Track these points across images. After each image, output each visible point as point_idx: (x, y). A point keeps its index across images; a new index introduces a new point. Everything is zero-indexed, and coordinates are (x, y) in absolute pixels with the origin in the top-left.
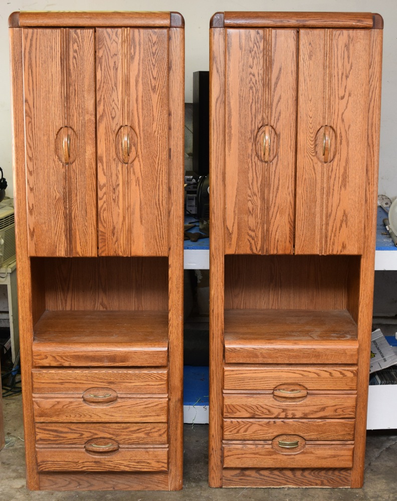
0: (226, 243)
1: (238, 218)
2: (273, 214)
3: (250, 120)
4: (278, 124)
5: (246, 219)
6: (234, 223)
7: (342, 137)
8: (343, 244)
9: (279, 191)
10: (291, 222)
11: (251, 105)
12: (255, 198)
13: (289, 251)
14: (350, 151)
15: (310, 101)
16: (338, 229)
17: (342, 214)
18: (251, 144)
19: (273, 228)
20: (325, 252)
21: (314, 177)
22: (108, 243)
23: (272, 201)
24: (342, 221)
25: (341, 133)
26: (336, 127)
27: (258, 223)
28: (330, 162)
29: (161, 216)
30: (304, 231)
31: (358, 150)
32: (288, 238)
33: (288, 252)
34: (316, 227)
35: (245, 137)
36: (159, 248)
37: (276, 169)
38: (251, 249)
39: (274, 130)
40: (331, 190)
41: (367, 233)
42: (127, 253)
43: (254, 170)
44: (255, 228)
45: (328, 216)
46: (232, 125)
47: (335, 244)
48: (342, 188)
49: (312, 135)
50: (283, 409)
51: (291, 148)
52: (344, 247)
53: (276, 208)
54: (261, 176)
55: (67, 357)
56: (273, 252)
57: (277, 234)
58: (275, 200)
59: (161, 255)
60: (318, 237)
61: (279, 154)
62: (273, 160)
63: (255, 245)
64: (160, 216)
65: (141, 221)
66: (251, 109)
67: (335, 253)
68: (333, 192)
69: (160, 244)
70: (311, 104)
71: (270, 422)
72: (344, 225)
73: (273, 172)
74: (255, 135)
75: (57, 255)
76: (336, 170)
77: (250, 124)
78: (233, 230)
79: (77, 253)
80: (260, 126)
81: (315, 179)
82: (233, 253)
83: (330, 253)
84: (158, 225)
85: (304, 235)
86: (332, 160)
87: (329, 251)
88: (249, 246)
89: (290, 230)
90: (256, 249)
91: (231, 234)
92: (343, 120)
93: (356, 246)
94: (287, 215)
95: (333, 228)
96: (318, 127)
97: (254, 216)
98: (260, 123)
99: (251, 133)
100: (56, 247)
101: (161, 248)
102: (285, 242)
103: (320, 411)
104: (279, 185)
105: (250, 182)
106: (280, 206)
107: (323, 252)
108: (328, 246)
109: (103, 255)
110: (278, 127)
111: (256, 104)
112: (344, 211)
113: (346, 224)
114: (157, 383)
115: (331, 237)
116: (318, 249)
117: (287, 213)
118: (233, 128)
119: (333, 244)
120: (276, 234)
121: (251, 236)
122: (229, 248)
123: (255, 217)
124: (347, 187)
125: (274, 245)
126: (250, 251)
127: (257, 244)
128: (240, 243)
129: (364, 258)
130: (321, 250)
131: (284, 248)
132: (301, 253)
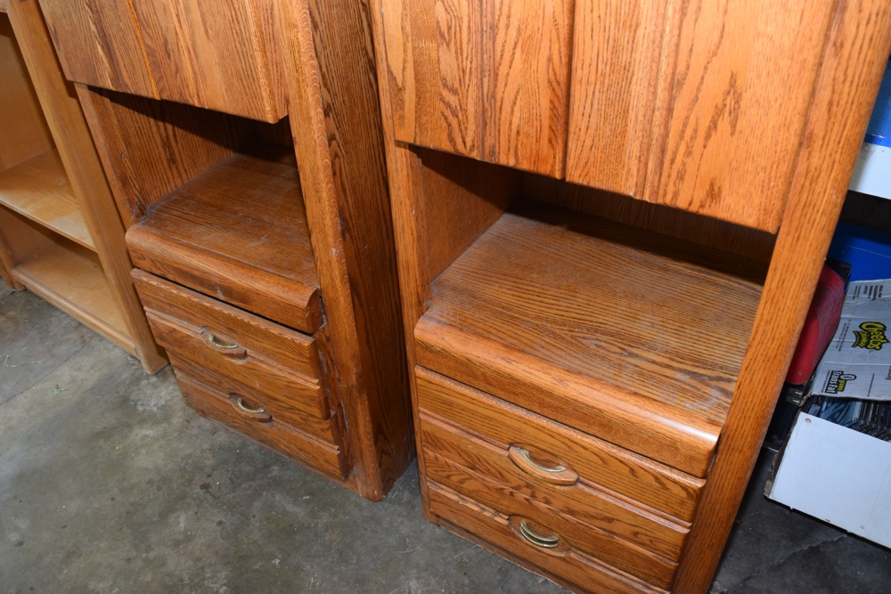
1: (414, 48)
2: (503, 51)
5: (434, 54)
6: (405, 61)
8: (712, 185)
10: (554, 84)
13: (550, 169)
16: (701, 134)
17: (726, 87)
19: (506, 93)
20: (655, 193)
22: (164, 73)
24: (719, 112)
27: (463, 71)
29: (238, 22)
30: (593, 120)
32: (546, 132)
33: (544, 169)
34: (632, 114)
36: (251, 101)
38: (452, 140)
41: (815, 161)
44: (457, 85)
45: (675, 84)
47: (687, 178)
50: (527, 483)
52: (713, 194)
53: (513, 33)
56: (506, 158)
57: (517, 114)
60: (633, 146)
64: (235, 22)
65: (206, 32)
67: (682, 203)
71: (504, 489)
72: (724, 125)
75: (100, 85)
78: (404, 81)
79: (126, 85)
82: (411, 140)
83: (668, 201)
84: (238, 46)
85: (591, 131)
87: (665, 195)
88: (447, 132)
89: (553, 108)
90: (464, 142)
91: (400, 90)
93: (756, 201)
94: (543, 61)
95: (685, 125)
97: (453, 50)
102: (538, 141)
103: (601, 520)
106: (523, 27)
107: (648, 192)
108: (663, 179)
109: (164, 97)
112: (733, 77)
113: (734, 126)
114: (296, 357)
115: (675, 154)
116: (633, 181)
117: (544, 53)
119: (681, 176)
120: (512, 112)
121: (448, 105)
122: (402, 125)
123: (456, 53)
125: (509, 142)
126: (448, 143)
127: (463, 129)
128: (424, 119)
129: (788, 234)
130: (641, 187)
131: (534, 155)
132: (581, 182)
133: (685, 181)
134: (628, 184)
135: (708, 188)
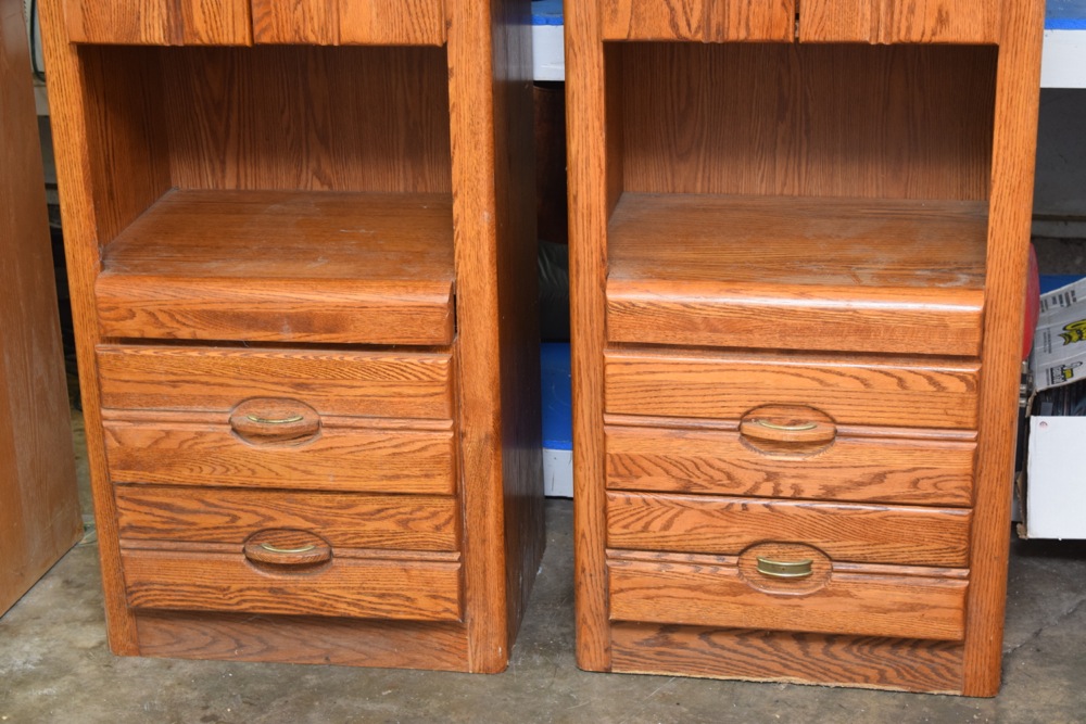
0: (604, 8)
8: (940, 11)
13: (783, 33)
20: (889, 34)
22: (275, 6)
33: (778, 35)
36: (415, 21)
38: (674, 25)
42: (330, 35)
47: (917, 11)
50: (768, 473)
52: (942, 19)
55: (185, 314)
56: (736, 33)
59: (420, 42)
63: (686, 13)
67: (915, 37)
69: (418, 9)
71: (732, 504)
75: (143, 39)
79: (196, 34)
82: (624, 36)
83: (902, 37)
87: (899, 32)
88: (668, 17)
90: (689, 25)
93: (980, 17)
100: (139, 18)
101: (421, 20)
102: (770, 6)
103: (870, 484)
107: (882, 34)
108: (896, 17)
109: (266, 39)
114: (423, 391)
116: (867, 26)
119: (911, 10)
122: (612, 21)
125: (740, 13)
126: (670, 30)
127: (688, 11)
128: (642, 8)
129: (1007, 52)
130: (875, 30)
131: (766, 23)
132: (817, 38)
133: (916, 14)
134: (863, 30)
135: (936, 14)
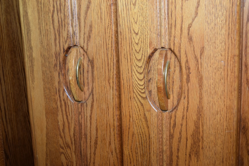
3: (53, 37)
4: (89, 44)
7: (189, 69)
9: (98, 147)
11: (53, 16)
12: (69, 151)
14: (204, 95)
15: (134, 5)
18: (57, 74)
21: (147, 132)
23: (90, 160)
25: (187, 61)
26: (180, 51)
28: (172, 111)
31: (219, 93)
35: (49, 63)
37: (91, 113)
39: (86, 53)
40: (174, 158)
43: (64, 112)
46: (32, 45)
48: (193, 157)
49: (140, 64)
51: (110, 83)
54: (73, 121)
58: (94, 159)
61: (94, 92)
62: (87, 100)
66: (53, 21)
68: (177, 161)
70: (136, 10)
73: (89, 118)
74: (61, 60)
76: (182, 125)
77: (53, 44)
80: (66, 47)
81: (147, 135)
86: (175, 108)
92: (190, 39)
96: (150, 51)
98: (66, 42)
99: (56, 58)
104: (97, 138)
105: (61, 128)
110: (90, 49)
111: (59, 14)
118: (34, 49)
124: (201, 157)
